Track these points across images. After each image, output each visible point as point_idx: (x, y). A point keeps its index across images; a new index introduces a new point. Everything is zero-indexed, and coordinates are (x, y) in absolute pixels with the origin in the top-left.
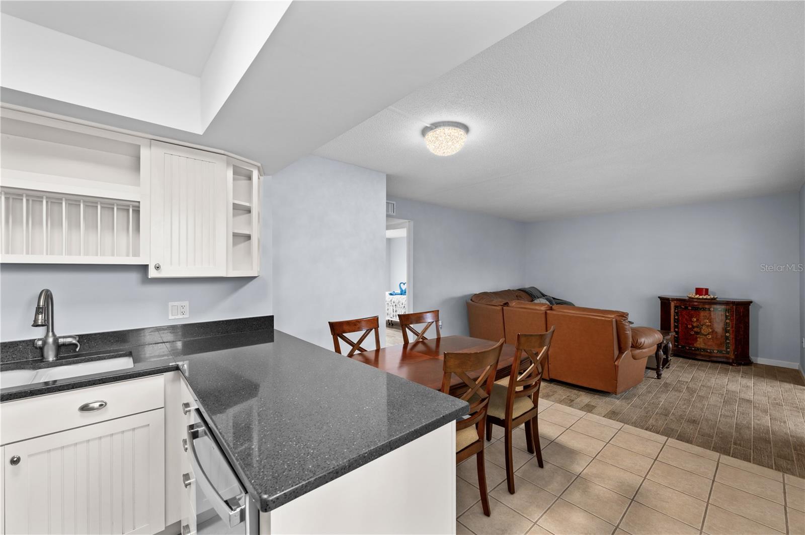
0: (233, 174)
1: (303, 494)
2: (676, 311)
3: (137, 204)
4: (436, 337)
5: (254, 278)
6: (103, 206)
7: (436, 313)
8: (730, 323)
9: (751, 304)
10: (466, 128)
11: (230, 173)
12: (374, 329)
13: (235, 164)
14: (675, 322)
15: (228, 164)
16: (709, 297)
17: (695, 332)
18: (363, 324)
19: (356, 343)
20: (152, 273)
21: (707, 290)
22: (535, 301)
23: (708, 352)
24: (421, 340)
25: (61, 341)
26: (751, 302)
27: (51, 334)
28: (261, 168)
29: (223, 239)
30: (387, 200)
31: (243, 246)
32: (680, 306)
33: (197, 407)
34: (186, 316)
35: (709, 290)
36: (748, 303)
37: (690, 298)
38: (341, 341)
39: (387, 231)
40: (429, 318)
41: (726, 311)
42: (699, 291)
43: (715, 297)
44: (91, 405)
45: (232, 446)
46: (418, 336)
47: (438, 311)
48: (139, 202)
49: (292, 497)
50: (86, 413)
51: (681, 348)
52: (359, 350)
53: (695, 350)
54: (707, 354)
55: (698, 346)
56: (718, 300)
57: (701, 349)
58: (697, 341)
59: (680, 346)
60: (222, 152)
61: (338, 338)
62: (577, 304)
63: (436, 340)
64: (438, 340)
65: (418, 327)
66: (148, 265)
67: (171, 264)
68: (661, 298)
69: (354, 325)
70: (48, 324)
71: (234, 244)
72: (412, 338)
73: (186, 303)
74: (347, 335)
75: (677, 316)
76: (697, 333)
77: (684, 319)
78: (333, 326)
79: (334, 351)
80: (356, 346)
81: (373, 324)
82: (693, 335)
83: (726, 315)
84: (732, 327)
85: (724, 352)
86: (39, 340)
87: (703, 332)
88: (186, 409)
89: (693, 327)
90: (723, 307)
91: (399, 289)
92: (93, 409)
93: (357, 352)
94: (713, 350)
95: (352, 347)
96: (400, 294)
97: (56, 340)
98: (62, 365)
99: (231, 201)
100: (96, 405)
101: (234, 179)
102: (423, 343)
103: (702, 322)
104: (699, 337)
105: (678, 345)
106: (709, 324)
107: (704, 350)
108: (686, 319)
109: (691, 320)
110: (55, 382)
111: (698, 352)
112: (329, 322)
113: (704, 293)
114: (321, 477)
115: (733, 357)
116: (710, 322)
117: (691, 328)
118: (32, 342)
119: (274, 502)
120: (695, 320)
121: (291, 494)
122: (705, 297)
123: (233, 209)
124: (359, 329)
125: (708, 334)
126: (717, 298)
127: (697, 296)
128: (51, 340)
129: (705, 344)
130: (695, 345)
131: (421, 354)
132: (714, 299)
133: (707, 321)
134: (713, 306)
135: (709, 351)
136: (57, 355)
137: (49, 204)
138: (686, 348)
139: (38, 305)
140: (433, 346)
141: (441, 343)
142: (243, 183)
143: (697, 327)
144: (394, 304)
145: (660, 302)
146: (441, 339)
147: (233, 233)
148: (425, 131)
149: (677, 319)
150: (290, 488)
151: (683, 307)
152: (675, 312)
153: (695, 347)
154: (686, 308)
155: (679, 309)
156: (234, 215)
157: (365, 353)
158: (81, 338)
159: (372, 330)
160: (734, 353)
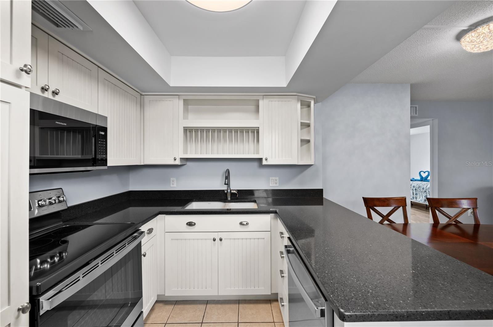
0: (301, 105)
1: (369, 321)
3: (258, 128)
4: (474, 223)
5: (312, 165)
6: (240, 131)
7: (474, 201)
11: (299, 105)
12: (401, 207)
13: (302, 100)
15: (298, 100)
18: (392, 202)
19: (385, 215)
20: (264, 162)
24: (454, 223)
25: (232, 191)
27: (229, 188)
28: (316, 99)
29: (296, 143)
30: (411, 104)
31: (305, 146)
33: (289, 236)
34: (277, 185)
38: (372, 212)
39: (411, 129)
40: (465, 204)
44: (243, 223)
45: (314, 267)
46: (450, 218)
47: (476, 199)
48: (259, 127)
49: (361, 320)
50: (242, 226)
52: (388, 221)
60: (295, 94)
61: (371, 210)
63: (473, 226)
64: (477, 226)
65: (452, 211)
66: (262, 158)
67: (272, 158)
69: (384, 202)
70: (228, 184)
71: (301, 146)
72: (443, 220)
73: (277, 178)
74: (378, 208)
78: (366, 200)
79: (367, 217)
80: (385, 218)
81: (401, 202)
86: (226, 190)
88: (282, 236)
91: (419, 176)
92: (244, 225)
93: (386, 222)
95: (382, 218)
96: (420, 181)
97: (231, 191)
98: (232, 202)
99: (300, 121)
100: (245, 223)
101: (301, 108)
102: (456, 225)
110: (230, 209)
112: (363, 198)
114: (383, 315)
118: (224, 191)
119: (349, 317)
121: (360, 317)
123: (301, 126)
124: (388, 205)
128: (229, 191)
131: (455, 236)
136: (231, 198)
137: (218, 132)
139: (226, 176)
140: (470, 231)
141: (481, 230)
142: (306, 109)
144: (415, 188)
146: (480, 225)
147: (301, 139)
150: (359, 312)
156: (301, 129)
157: (393, 224)
158: (239, 191)
159: (399, 207)
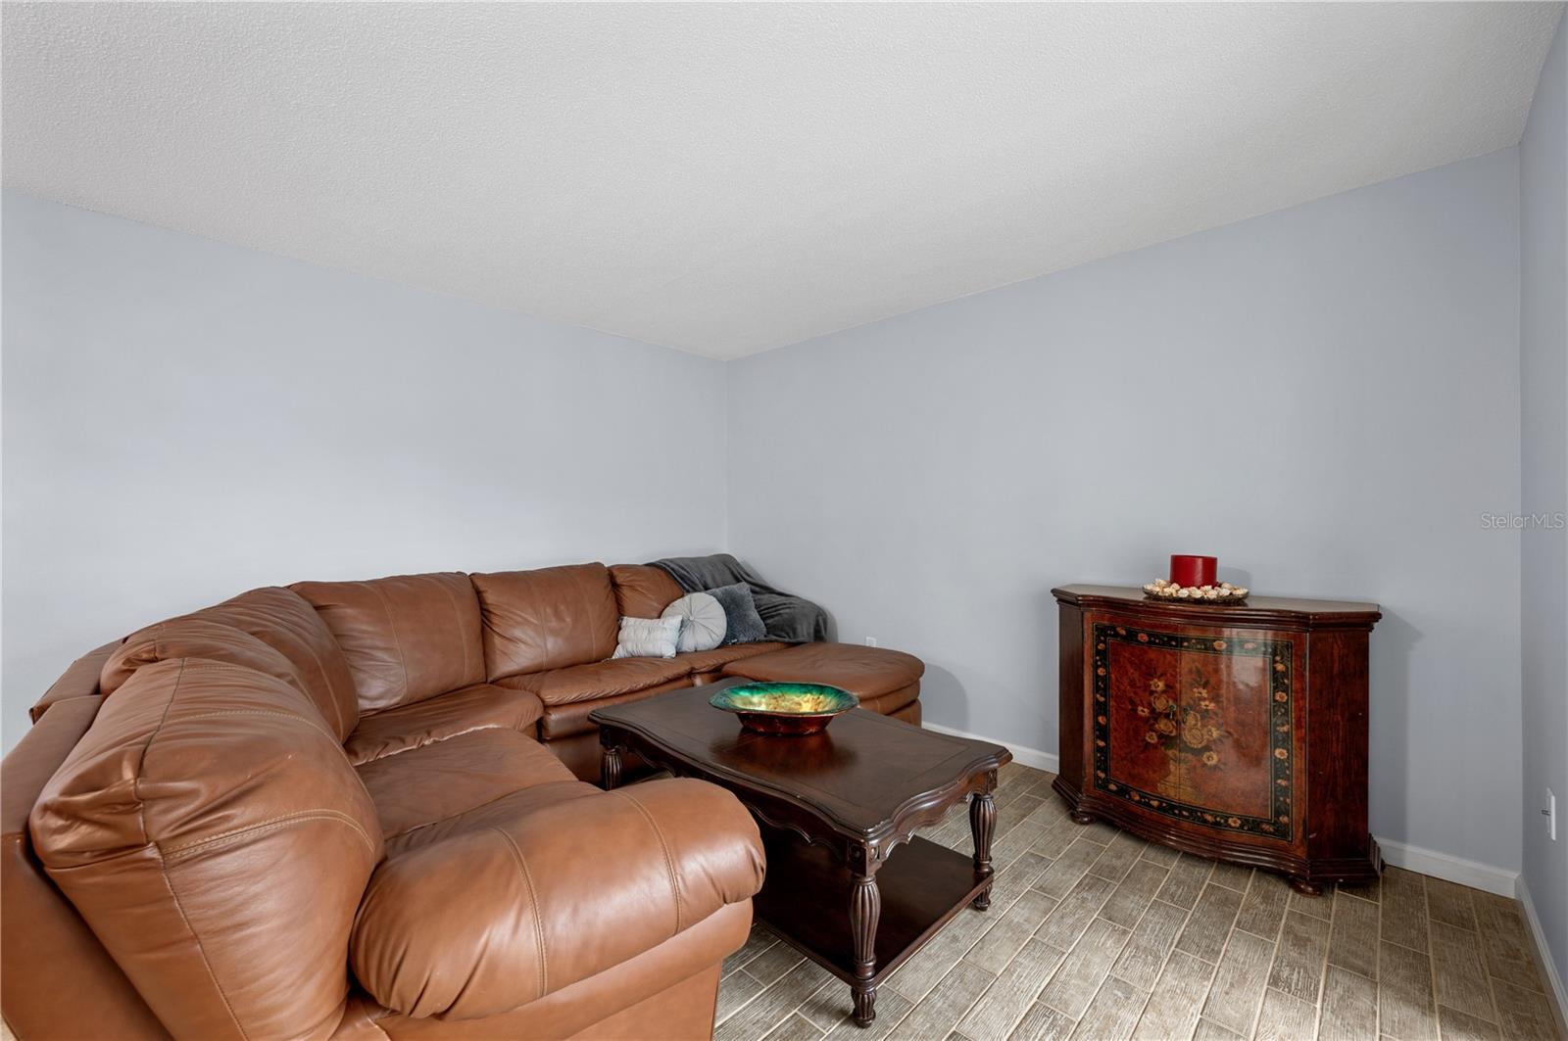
2: (1101, 646)
8: (1292, 705)
9: (1376, 625)
14: (1097, 689)
16: (1211, 593)
17: (1161, 736)
21: (1210, 564)
23: (1206, 821)
26: (1376, 616)
32: (1113, 628)
35: (1219, 564)
36: (1367, 620)
37: (1150, 596)
41: (1274, 653)
42: (1182, 569)
43: (1240, 592)
51: (1116, 793)
53: (1160, 808)
54: (1204, 829)
55: (1172, 793)
56: (1252, 605)
57: (1181, 809)
58: (1169, 773)
59: (1113, 787)
68: (1060, 595)
75: (1104, 666)
76: (1167, 740)
77: (1126, 681)
82: (1155, 746)
83: (1275, 671)
84: (1299, 726)
85: (1265, 827)
87: (1187, 736)
89: (1155, 715)
90: (1267, 636)
94: (1226, 819)
103: (1184, 697)
104: (1178, 761)
105: (1107, 781)
106: (1212, 706)
107: (1192, 810)
108: (1132, 684)
109: (1147, 687)
111: (1169, 819)
113: (1199, 576)
115: (1301, 853)
116: (1212, 700)
117: (1146, 720)
120: (1161, 685)
122: (1197, 593)
125: (1207, 748)
126: (1246, 596)
127: (1173, 590)
129: (1194, 787)
130: (1161, 788)
132: (1239, 601)
133: (1204, 693)
134: (1226, 632)
135: (1209, 818)
138: (1131, 799)
143: (1167, 716)
145: (1055, 608)
149: (1104, 679)
151: (1123, 632)
152: (1098, 652)
153: (1161, 799)
154: (1131, 636)
155: (1110, 640)
160: (1305, 835)
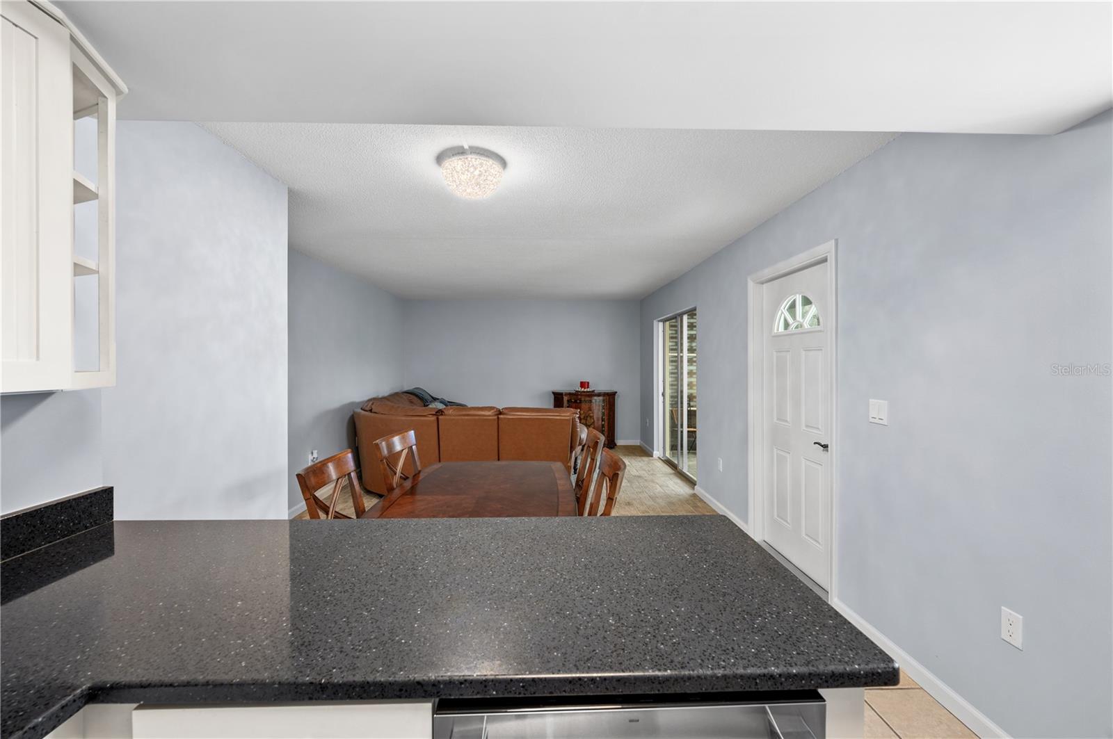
8: (605, 412)
9: (616, 394)
10: (504, 163)
16: (590, 390)
21: (588, 383)
22: (430, 406)
26: (616, 392)
32: (571, 400)
35: (590, 383)
36: (614, 394)
37: (577, 391)
41: (602, 401)
42: (583, 384)
43: (594, 389)
56: (596, 392)
62: (470, 405)
68: (554, 393)
78: (304, 480)
80: (331, 512)
83: (602, 405)
84: (606, 416)
90: (601, 398)
113: (586, 386)
116: (592, 413)
122: (587, 390)
127: (581, 389)
132: (593, 391)
134: (593, 398)
145: (553, 396)
148: (440, 158)
151: (573, 401)
155: (570, 403)
